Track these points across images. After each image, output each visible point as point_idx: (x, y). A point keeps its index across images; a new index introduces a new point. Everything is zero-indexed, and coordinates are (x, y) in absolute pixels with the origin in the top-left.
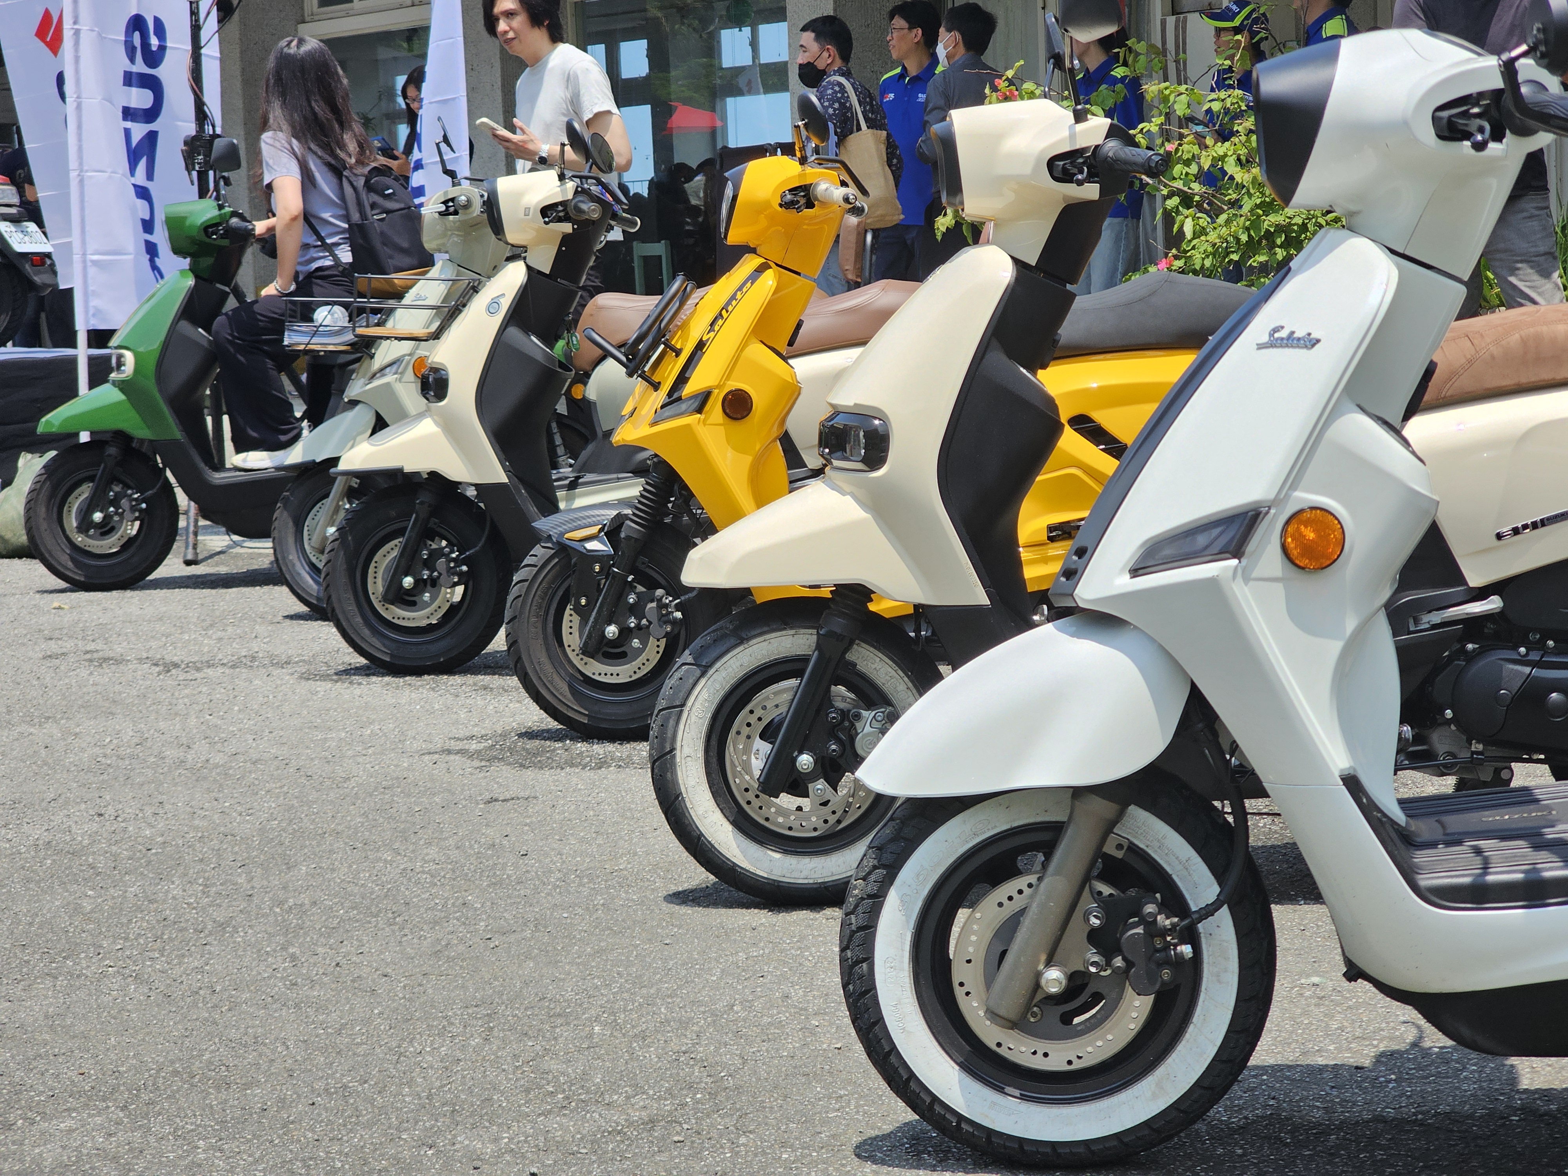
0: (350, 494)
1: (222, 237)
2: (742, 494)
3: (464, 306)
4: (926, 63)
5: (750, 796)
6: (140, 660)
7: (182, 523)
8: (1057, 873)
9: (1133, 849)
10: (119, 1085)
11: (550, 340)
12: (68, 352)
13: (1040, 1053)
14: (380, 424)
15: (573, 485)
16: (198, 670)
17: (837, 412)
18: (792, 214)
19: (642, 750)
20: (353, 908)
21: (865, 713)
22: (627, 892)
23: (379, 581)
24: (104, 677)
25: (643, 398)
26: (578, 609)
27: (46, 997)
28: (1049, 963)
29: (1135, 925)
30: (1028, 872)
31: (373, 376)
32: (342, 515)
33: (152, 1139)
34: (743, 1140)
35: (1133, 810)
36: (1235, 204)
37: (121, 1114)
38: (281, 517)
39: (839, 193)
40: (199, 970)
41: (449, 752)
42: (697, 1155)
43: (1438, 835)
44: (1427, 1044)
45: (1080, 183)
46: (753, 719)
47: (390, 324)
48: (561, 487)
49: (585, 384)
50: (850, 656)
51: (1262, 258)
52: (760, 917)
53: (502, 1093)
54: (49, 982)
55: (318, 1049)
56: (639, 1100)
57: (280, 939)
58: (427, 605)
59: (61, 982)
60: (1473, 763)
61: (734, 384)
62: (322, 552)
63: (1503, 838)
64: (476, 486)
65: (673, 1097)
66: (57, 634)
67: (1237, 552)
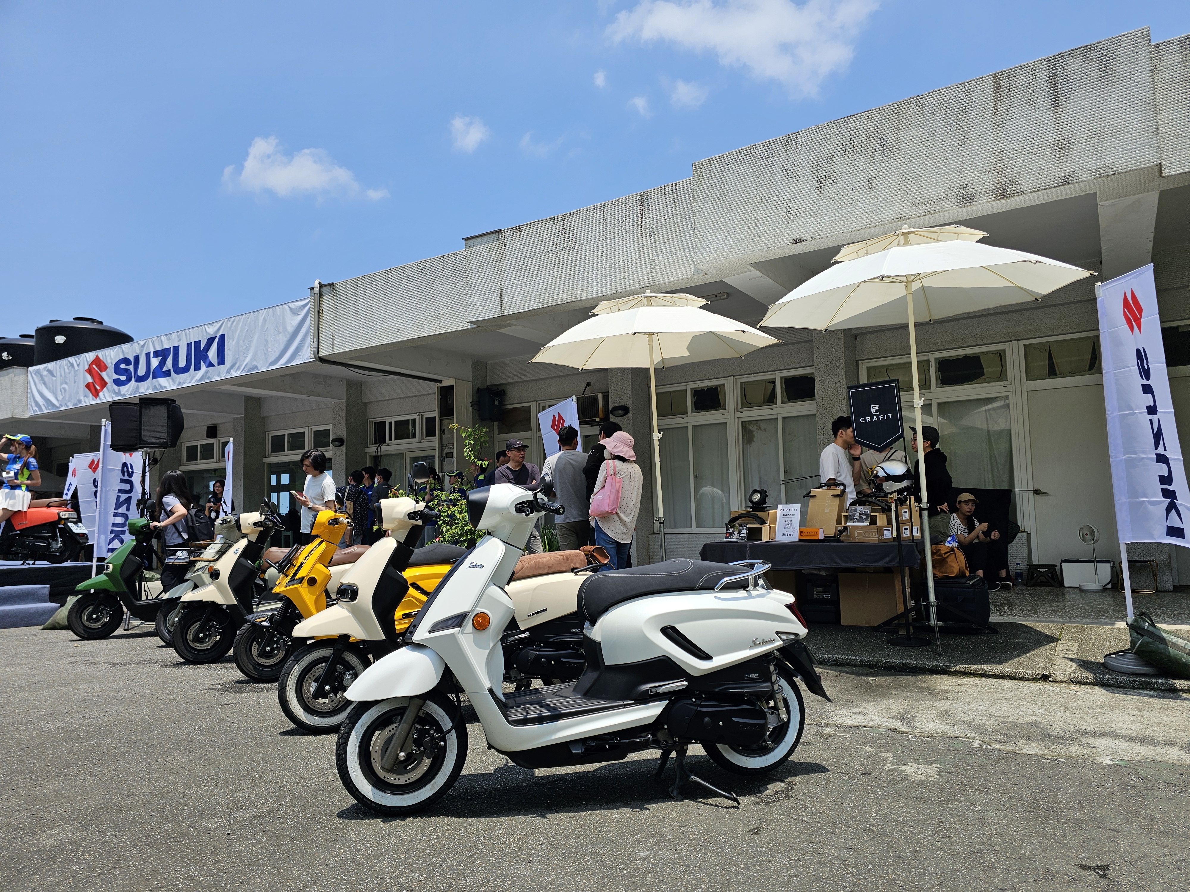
0: (184, 608)
1: (147, 529)
2: (312, 609)
3: (227, 551)
4: (371, 483)
5: (309, 700)
6: (104, 663)
7: (125, 617)
8: (404, 723)
9: (427, 713)
10: (79, 814)
11: (254, 562)
12: (90, 563)
13: (397, 779)
14: (196, 587)
15: (259, 604)
16: (125, 665)
17: (342, 585)
18: (331, 527)
19: (276, 685)
20: (172, 744)
21: (346, 673)
22: (267, 733)
23: (191, 635)
24: (90, 669)
25: (283, 579)
26: (258, 642)
27: (55, 784)
28: (401, 751)
29: (427, 737)
30: (395, 723)
31: (195, 572)
32: (180, 614)
33: (90, 834)
34: (301, 815)
35: (428, 702)
36: (458, 523)
37: (79, 825)
38: (159, 615)
39: (346, 521)
40: (115, 770)
41: (211, 689)
42: (285, 822)
43: (514, 704)
44: (509, 764)
45: (417, 520)
46: (312, 676)
47: (201, 556)
48: (254, 605)
49: (265, 574)
50: (343, 656)
51: (465, 538)
52: (310, 738)
53: (220, 806)
54: (57, 779)
55: (155, 795)
56: (267, 804)
57: (145, 757)
58: (207, 642)
59: (62, 778)
60: (521, 679)
61: (311, 575)
62: (172, 626)
63: (531, 705)
64: (227, 605)
65: (278, 802)
66: (75, 655)
67: (460, 626)
